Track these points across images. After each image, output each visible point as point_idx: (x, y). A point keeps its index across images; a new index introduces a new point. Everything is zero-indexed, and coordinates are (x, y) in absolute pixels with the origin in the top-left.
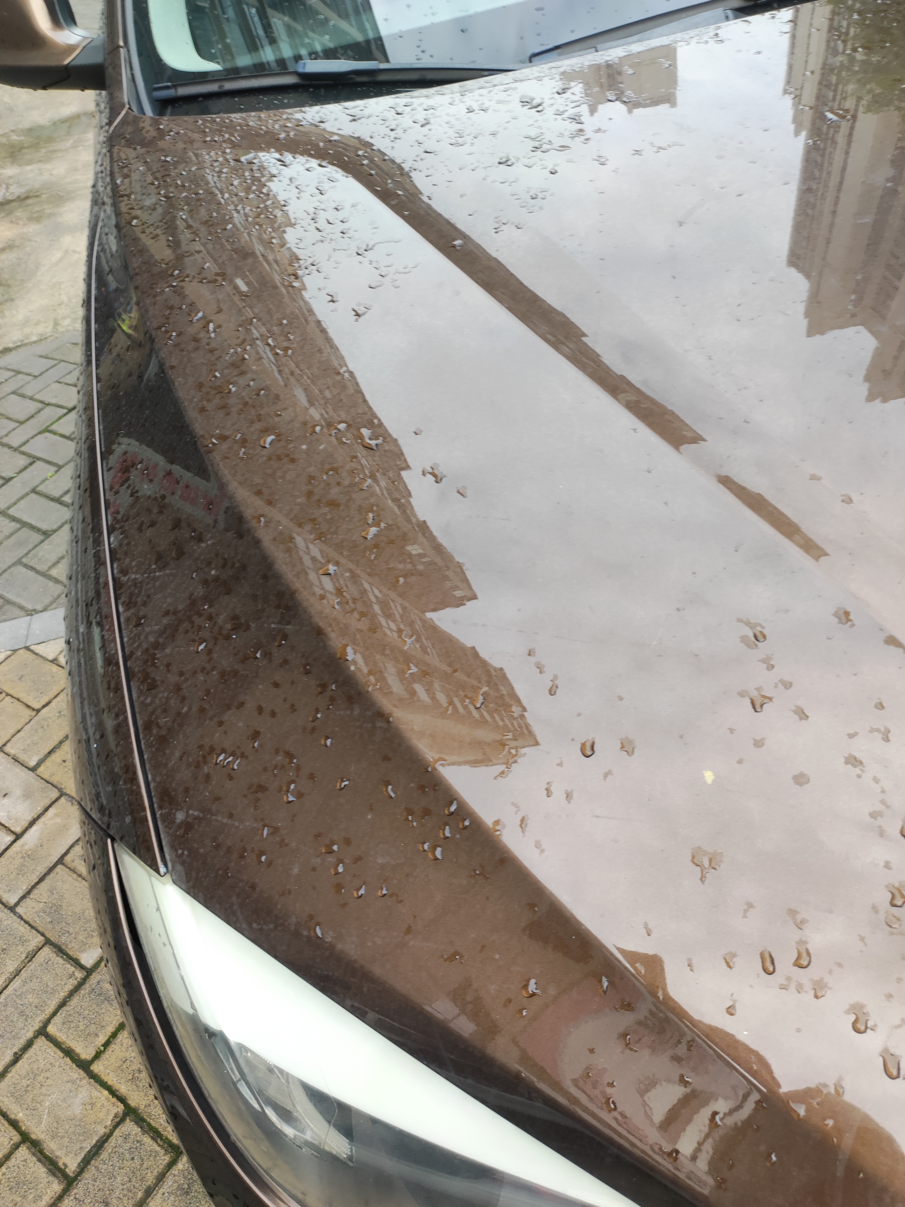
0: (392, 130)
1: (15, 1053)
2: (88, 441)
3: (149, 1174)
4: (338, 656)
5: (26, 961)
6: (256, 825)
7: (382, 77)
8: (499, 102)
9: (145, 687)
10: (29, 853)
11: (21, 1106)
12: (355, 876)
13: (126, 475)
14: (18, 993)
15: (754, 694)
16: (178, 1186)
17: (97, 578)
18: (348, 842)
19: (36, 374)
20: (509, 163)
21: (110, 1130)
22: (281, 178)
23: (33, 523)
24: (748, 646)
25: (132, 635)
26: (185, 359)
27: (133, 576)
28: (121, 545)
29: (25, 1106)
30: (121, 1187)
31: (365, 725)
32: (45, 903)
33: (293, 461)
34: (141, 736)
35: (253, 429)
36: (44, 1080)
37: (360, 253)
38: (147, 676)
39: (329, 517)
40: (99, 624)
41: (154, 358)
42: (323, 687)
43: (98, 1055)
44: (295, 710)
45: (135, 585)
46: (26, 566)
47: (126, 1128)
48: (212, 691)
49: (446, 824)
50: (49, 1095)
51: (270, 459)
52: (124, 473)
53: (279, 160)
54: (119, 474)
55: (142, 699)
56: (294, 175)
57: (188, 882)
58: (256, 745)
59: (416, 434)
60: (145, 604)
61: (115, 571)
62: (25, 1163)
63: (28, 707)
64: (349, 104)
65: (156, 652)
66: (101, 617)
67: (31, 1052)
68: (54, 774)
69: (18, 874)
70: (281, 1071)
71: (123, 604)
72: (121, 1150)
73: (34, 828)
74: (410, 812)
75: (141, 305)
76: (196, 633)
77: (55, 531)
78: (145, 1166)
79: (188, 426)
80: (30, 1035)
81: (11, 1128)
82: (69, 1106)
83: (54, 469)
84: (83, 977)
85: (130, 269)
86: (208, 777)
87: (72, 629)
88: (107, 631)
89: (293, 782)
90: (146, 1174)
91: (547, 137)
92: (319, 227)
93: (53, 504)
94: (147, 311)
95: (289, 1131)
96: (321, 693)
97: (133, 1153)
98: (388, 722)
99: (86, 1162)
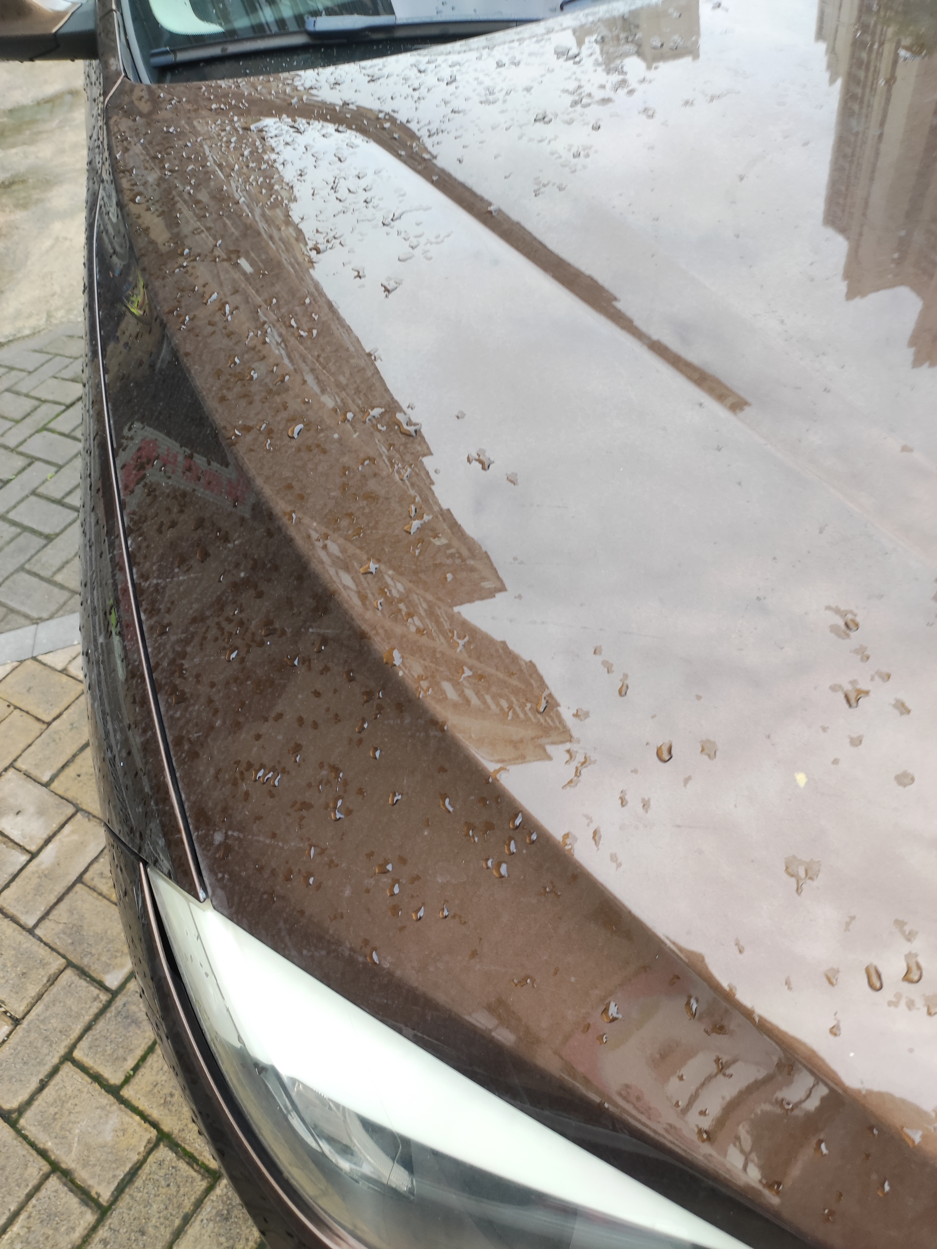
0: (414, 90)
1: (41, 1080)
2: (98, 437)
3: (186, 1201)
4: (385, 660)
5: (48, 985)
6: (302, 845)
7: (400, 34)
8: (531, 54)
9: (173, 700)
10: (46, 872)
11: (49, 1134)
12: (412, 897)
13: (142, 472)
14: (42, 1018)
15: (848, 687)
16: (217, 1213)
17: (115, 584)
18: (403, 861)
19: (31, 369)
20: (546, 119)
21: (144, 1156)
22: (296, 146)
23: (35, 526)
24: (839, 636)
25: (157, 645)
26: (201, 345)
27: (155, 581)
28: (139, 548)
29: (54, 1135)
30: (157, 1215)
31: (418, 734)
32: (65, 923)
33: (324, 451)
34: (172, 753)
35: (278, 418)
36: (72, 1107)
37: (386, 223)
38: (175, 688)
39: (367, 510)
40: (120, 634)
41: (165, 346)
42: (369, 695)
43: (127, 1080)
44: (340, 721)
45: (157, 590)
46: (29, 572)
47: (160, 1154)
48: (247, 702)
49: (510, 839)
50: (79, 1122)
51: (299, 450)
52: (139, 470)
53: (292, 127)
54: (134, 472)
55: (171, 713)
56: (311, 142)
57: (230, 907)
58: (298, 759)
59: (458, 417)
60: (168, 611)
61: (135, 577)
62: (55, 1194)
63: (38, 719)
64: (364, 63)
65: (183, 662)
66: (121, 627)
67: (57, 1078)
68: (68, 789)
69: (36, 895)
70: (337, 1105)
71: (145, 611)
72: (156, 1177)
73: (50, 846)
74: (470, 826)
75: (149, 288)
76: (226, 640)
77: (57, 535)
78: (182, 1192)
79: (208, 418)
80: (56, 1060)
81: (40, 1158)
82: (100, 1133)
83: (54, 469)
84: (108, 999)
85: (135, 250)
86: (247, 794)
87: (90, 639)
88: (129, 641)
89: (340, 797)
90: (184, 1200)
91: (586, 89)
92: (339, 197)
93: (54, 506)
94: (156, 294)
95: (345, 1165)
96: (367, 701)
97: (168, 1179)
98: (443, 730)
99: (120, 1190)
